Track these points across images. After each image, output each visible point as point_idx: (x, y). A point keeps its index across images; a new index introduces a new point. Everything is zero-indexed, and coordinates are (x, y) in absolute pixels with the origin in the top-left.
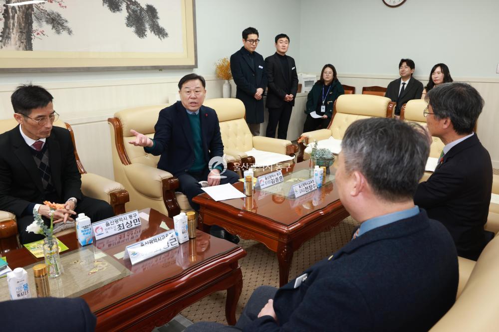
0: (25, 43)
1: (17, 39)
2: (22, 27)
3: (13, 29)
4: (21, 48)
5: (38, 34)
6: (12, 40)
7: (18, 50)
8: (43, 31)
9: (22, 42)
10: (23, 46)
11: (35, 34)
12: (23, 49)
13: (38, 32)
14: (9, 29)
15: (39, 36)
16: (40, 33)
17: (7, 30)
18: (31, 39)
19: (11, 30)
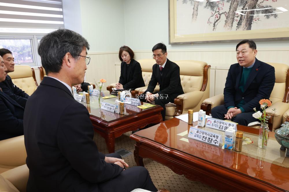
0: (248, 26)
1: (244, 25)
2: (248, 18)
3: (243, 20)
4: (245, 29)
5: (256, 20)
6: (242, 25)
7: (244, 30)
8: (259, 18)
9: (247, 26)
10: (246, 28)
11: (254, 21)
12: (246, 30)
13: (256, 19)
14: (242, 20)
15: (256, 21)
16: (257, 20)
17: (241, 21)
18: (252, 23)
19: (243, 21)
